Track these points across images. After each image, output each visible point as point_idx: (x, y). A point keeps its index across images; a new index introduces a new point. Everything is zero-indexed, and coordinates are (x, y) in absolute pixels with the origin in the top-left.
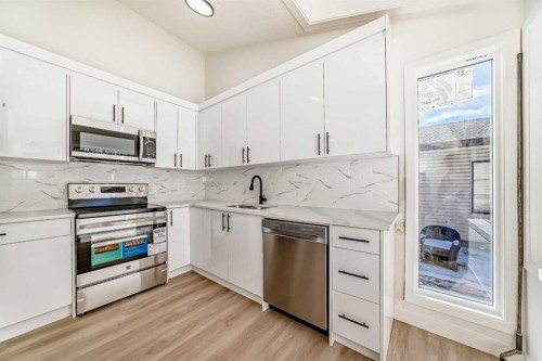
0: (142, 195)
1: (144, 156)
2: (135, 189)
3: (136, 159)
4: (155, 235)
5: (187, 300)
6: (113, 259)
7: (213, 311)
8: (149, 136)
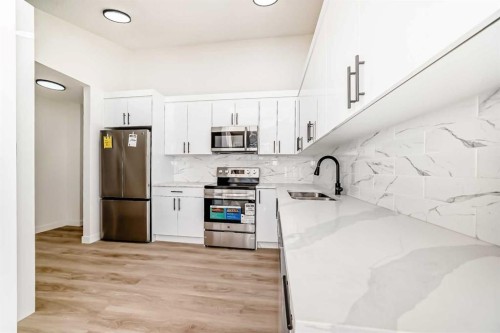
0: (256, 176)
1: (248, 146)
2: (252, 171)
3: (243, 149)
4: (246, 209)
5: (247, 270)
6: (220, 218)
7: (250, 291)
8: (252, 130)
